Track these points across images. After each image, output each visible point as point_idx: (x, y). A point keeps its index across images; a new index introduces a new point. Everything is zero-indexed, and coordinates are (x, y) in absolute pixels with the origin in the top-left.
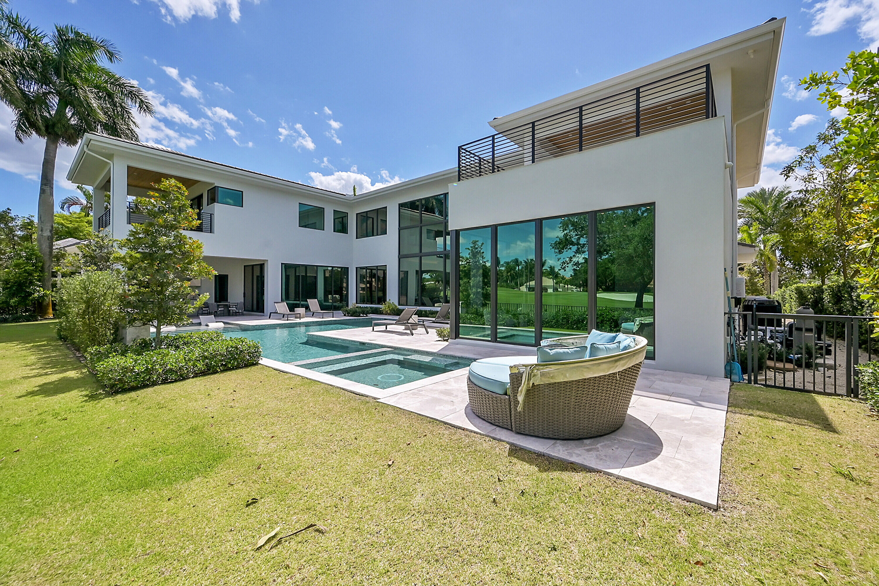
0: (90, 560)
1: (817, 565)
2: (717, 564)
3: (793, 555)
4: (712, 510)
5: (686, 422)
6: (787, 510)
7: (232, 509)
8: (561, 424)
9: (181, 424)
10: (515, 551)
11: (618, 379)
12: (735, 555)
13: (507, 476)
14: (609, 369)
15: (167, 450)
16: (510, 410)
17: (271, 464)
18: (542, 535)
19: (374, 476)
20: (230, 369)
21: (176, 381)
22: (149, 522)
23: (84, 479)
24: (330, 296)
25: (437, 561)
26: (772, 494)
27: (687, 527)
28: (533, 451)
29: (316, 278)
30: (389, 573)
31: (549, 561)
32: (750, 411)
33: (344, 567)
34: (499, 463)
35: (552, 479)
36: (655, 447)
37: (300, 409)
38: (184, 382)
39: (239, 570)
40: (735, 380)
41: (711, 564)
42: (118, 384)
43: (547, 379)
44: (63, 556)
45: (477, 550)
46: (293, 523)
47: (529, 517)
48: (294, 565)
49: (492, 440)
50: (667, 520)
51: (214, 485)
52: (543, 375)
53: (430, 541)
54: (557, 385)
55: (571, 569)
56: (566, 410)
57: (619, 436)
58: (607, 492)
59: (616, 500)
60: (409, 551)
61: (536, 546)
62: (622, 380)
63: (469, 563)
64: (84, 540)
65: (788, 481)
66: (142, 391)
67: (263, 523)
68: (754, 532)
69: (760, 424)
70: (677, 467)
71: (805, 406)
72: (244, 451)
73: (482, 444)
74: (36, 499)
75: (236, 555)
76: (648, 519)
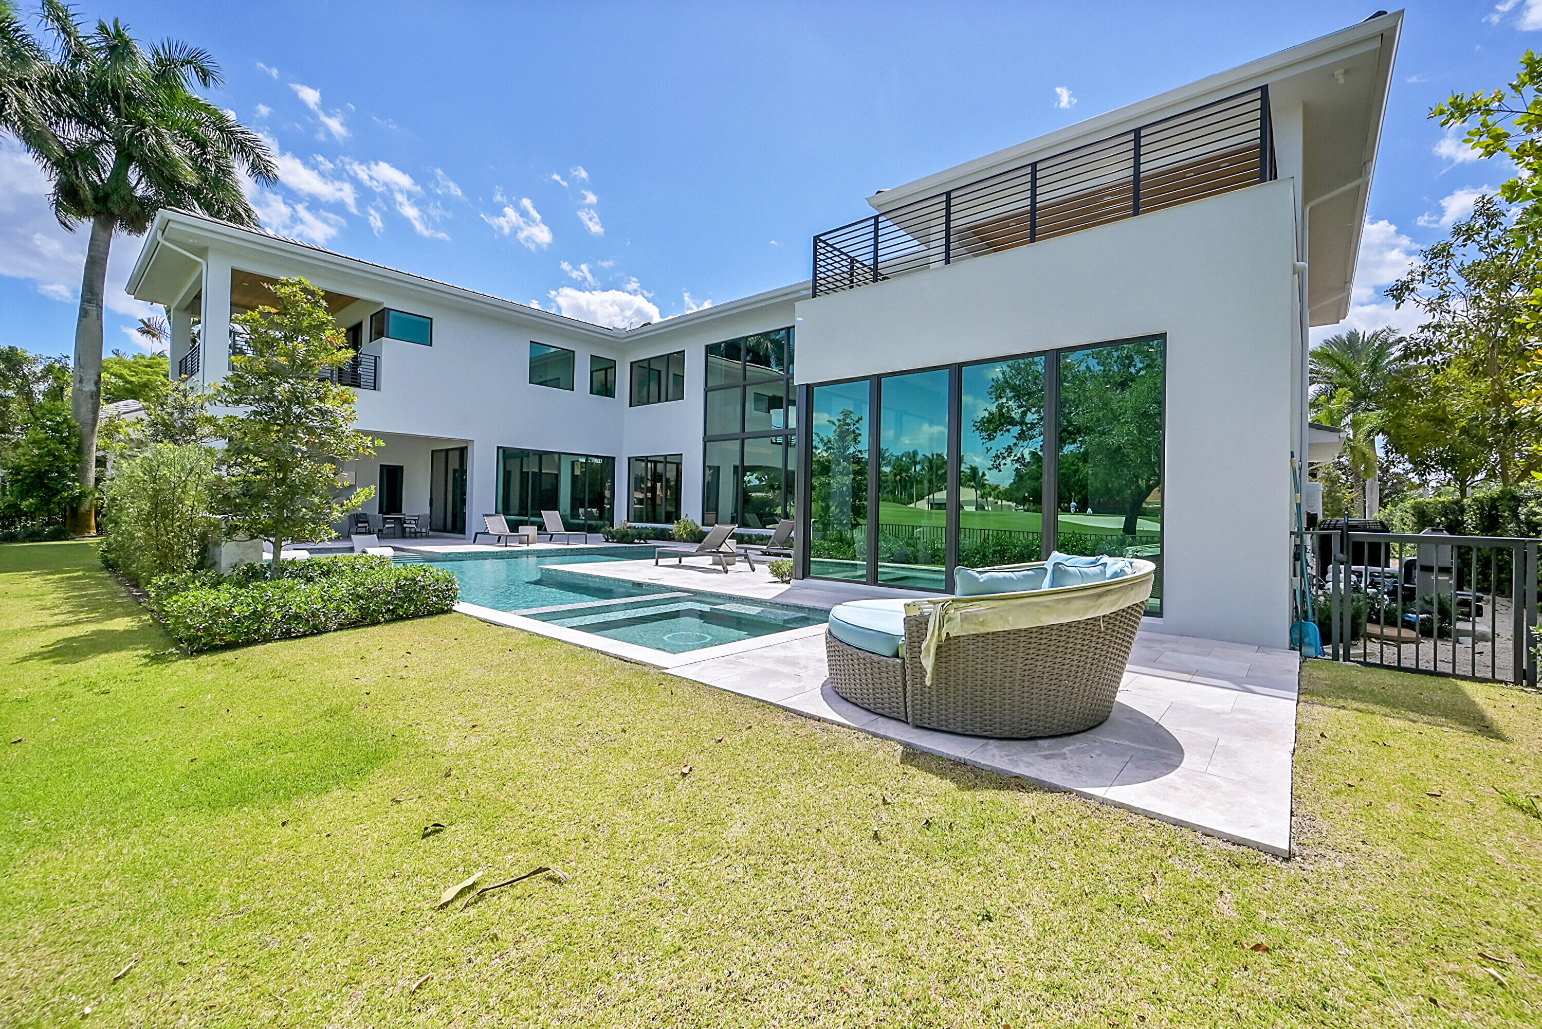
0: (135, 920)
1: (1484, 956)
2: (1294, 951)
3: (1436, 938)
4: (1280, 859)
5: (1224, 716)
6: (1420, 862)
7: (397, 840)
8: (998, 709)
9: (310, 703)
10: (916, 919)
11: (1103, 629)
12: (1327, 936)
13: (898, 796)
14: (1087, 610)
15: (284, 745)
16: (905, 685)
17: (469, 769)
18: (965, 894)
19: (656, 792)
20: (401, 618)
21: (304, 635)
22: (246, 860)
23: (133, 789)
24: (581, 510)
25: (770, 933)
26: (1391, 836)
27: (1235, 887)
28: (944, 756)
29: (557, 477)
30: (681, 952)
31: (979, 938)
32: (1341, 702)
33: (599, 941)
34: (884, 775)
35: (982, 802)
36: (1169, 755)
37: (525, 683)
38: (319, 638)
39: (405, 941)
40: (1309, 654)
41: (1284, 951)
42: (202, 636)
43: (973, 626)
44: (86, 913)
45: (845, 917)
46: (508, 866)
47: (940, 863)
48: (507, 936)
49: (870, 737)
50: (1197, 873)
51: (366, 801)
52: (965, 619)
53: (758, 900)
54: (990, 637)
55: (1020, 952)
56: (1007, 685)
57: (1102, 736)
58: (1084, 826)
59: (1102, 840)
60: (720, 916)
61: (954, 913)
62: (1109, 632)
63: (831, 939)
64: (127, 886)
65: (1419, 815)
66: (245, 650)
67: (452, 865)
68: (1360, 897)
69: (1359, 722)
70: (1211, 787)
71: (1439, 696)
72: (422, 749)
73: (852, 744)
74: (45, 819)
75: (400, 917)
76: (1160, 872)
